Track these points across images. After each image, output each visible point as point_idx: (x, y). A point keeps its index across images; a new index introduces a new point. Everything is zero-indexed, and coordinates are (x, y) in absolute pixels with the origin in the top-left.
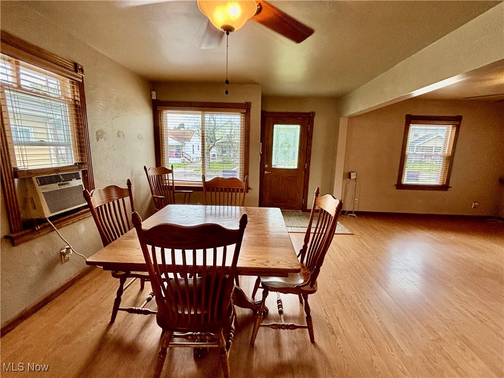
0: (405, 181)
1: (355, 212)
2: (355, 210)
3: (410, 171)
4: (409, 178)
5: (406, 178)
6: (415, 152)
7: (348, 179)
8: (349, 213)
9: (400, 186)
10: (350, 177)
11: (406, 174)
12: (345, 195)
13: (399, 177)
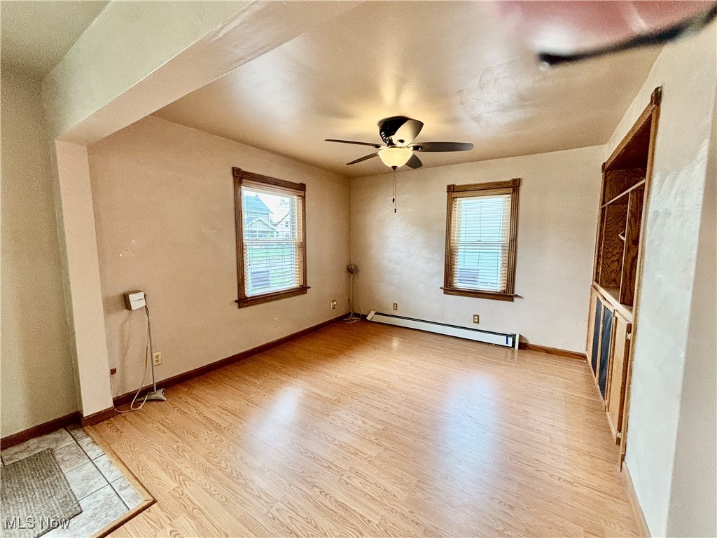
0: (250, 292)
1: (160, 385)
2: (156, 381)
3: (255, 271)
4: (256, 284)
5: (250, 285)
6: (257, 237)
7: (126, 311)
8: (145, 395)
9: (243, 301)
10: (127, 305)
11: (250, 278)
12: (124, 352)
13: (239, 285)
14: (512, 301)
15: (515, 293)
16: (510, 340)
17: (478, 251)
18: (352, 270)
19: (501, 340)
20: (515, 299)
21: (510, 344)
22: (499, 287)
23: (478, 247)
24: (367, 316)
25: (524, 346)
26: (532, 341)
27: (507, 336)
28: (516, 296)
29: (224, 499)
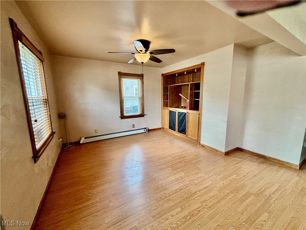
14: (144, 116)
15: (145, 114)
16: (145, 129)
17: (132, 100)
18: (62, 116)
19: (143, 131)
20: (145, 116)
21: (145, 131)
22: (139, 113)
23: (132, 99)
24: (80, 141)
25: (149, 130)
26: (150, 128)
27: (144, 129)
28: (145, 115)
29: (199, 226)
